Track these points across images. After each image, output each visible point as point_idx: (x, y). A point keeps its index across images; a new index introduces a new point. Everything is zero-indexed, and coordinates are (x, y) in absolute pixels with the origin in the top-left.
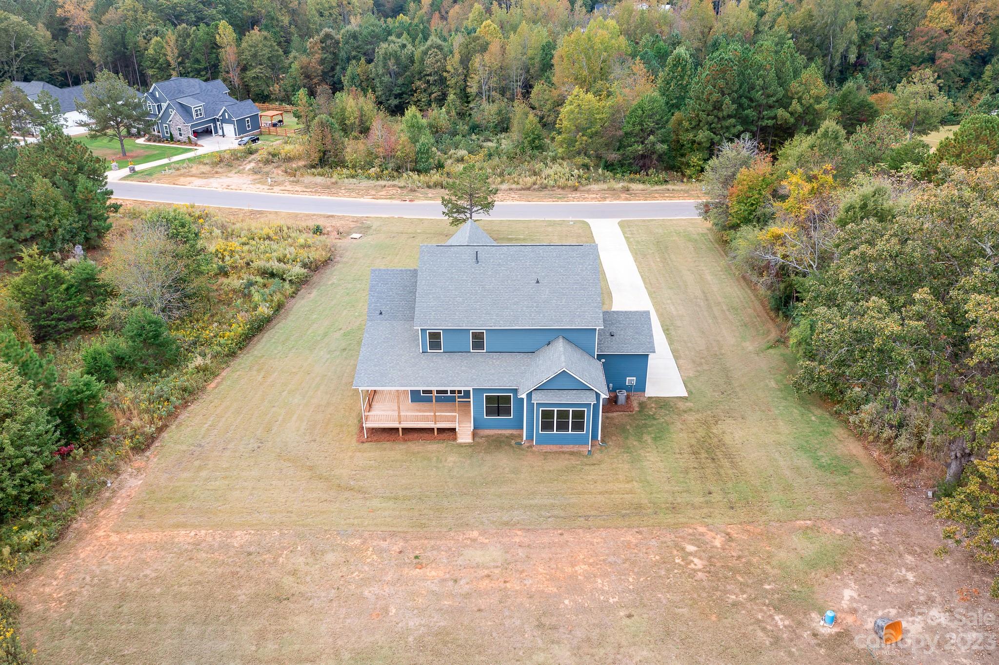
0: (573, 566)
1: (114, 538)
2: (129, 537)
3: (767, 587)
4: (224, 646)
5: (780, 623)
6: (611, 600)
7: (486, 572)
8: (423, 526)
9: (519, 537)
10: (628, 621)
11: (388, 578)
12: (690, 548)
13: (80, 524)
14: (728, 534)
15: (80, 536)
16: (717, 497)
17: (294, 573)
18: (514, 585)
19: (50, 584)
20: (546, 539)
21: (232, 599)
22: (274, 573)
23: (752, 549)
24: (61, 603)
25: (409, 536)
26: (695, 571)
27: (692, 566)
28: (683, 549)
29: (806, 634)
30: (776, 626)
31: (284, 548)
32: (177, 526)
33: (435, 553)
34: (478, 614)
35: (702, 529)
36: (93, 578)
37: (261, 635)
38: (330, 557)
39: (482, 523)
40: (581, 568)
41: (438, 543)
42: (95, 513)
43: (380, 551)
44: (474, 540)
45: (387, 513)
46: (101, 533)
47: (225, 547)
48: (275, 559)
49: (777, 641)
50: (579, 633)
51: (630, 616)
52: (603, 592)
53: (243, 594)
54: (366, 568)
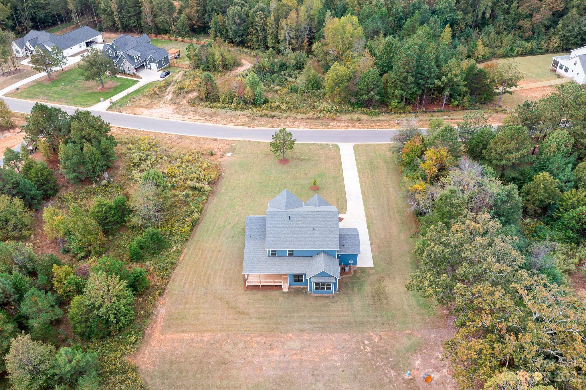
0: (325, 349)
1: (162, 337)
2: (167, 336)
3: (391, 359)
4: (210, 382)
5: (393, 374)
6: (337, 365)
7: (295, 352)
8: (271, 331)
9: (306, 336)
10: (342, 373)
11: (261, 354)
12: (367, 342)
13: (148, 331)
14: (380, 336)
15: (150, 336)
16: (379, 319)
17: (228, 352)
18: (304, 358)
19: (145, 357)
20: (316, 338)
21: (209, 363)
22: (221, 352)
23: (388, 343)
24: (151, 365)
25: (267, 336)
26: (367, 352)
27: (366, 350)
28: (364, 343)
29: (400, 379)
30: (391, 375)
31: (223, 341)
32: (183, 332)
33: (277, 343)
34: (292, 370)
35: (372, 334)
36: (159, 354)
37: (221, 378)
38: (240, 345)
39: (293, 330)
40: (328, 350)
41: (278, 339)
42: (152, 326)
43: (257, 343)
44: (290, 338)
45: (258, 325)
46: (156, 335)
47: (202, 341)
48: (221, 346)
49: (390, 381)
50: (326, 378)
51: (343, 371)
52: (335, 361)
53: (213, 360)
54: (253, 350)
